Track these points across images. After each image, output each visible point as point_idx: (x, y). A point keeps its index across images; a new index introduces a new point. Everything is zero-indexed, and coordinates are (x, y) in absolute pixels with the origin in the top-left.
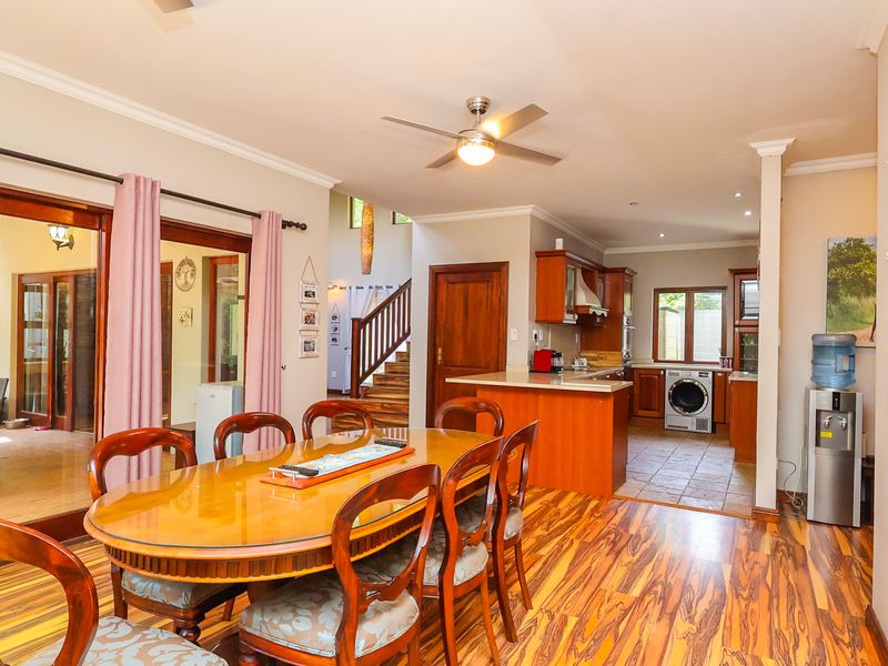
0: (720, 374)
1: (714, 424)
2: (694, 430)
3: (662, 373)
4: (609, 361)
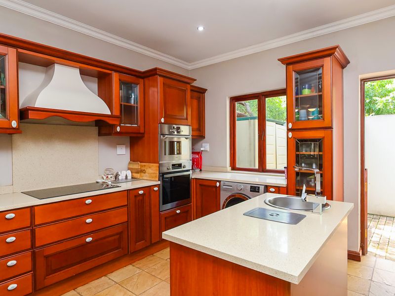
0: (272, 190)
3: (218, 184)
4: (149, 173)
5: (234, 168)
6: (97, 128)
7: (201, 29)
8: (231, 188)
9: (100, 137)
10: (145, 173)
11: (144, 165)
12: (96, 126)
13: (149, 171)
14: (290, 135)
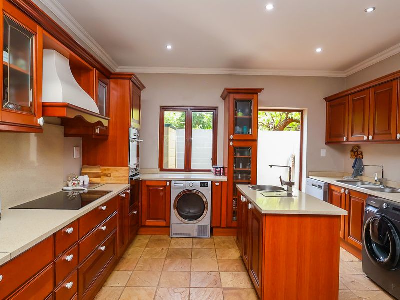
0: (217, 184)
1: (212, 229)
2: (196, 236)
3: (168, 184)
4: (115, 177)
5: (162, 169)
6: (63, 127)
7: (169, 47)
8: (182, 185)
9: (66, 138)
10: (110, 177)
11: (108, 169)
12: (62, 125)
13: (115, 174)
14: (232, 144)
